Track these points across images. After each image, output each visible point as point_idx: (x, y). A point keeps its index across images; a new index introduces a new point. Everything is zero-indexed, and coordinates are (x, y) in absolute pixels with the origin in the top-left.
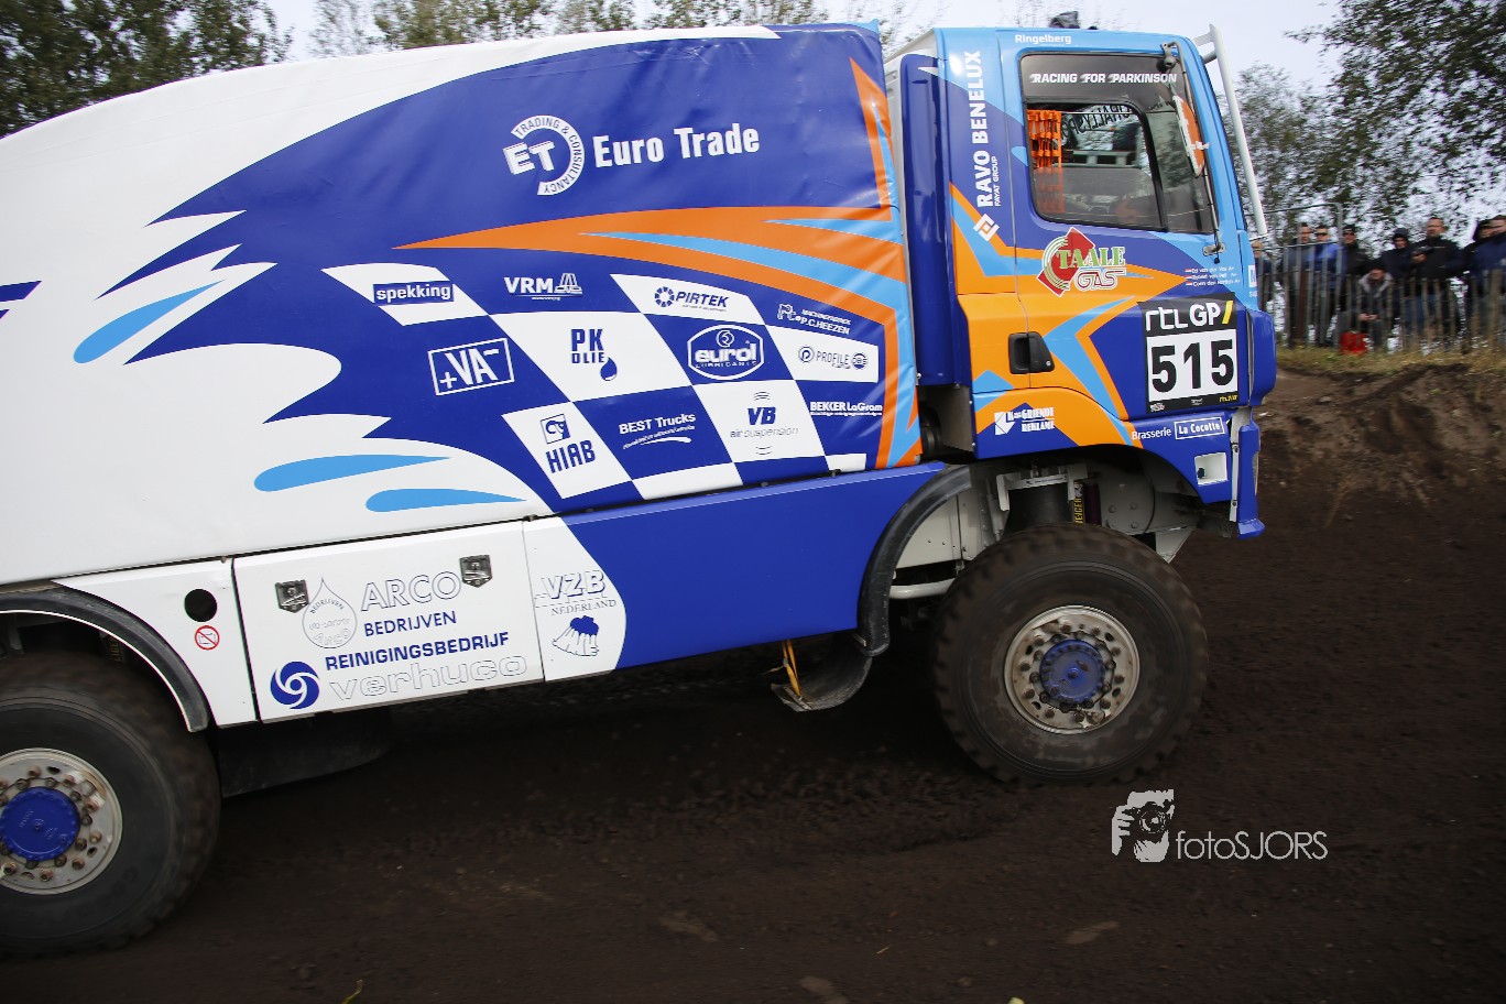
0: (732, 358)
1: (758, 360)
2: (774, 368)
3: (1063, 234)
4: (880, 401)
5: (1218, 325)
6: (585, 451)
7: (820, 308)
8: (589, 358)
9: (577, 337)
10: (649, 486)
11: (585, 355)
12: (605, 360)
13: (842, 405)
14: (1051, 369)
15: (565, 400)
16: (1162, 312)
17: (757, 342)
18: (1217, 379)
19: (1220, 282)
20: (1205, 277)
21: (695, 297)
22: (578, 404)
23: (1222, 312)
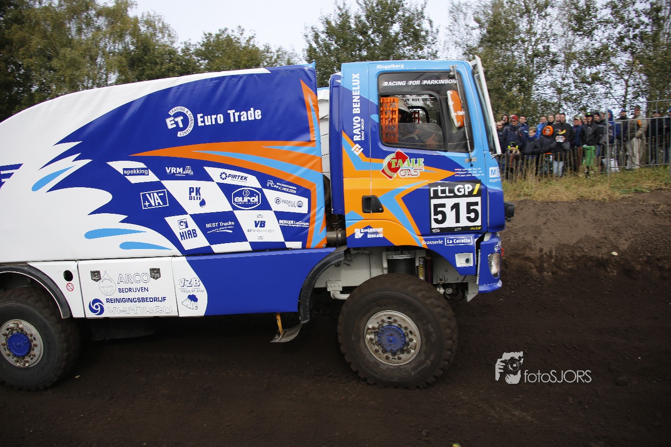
0: (249, 201)
1: (259, 202)
2: (265, 205)
3: (394, 152)
4: (308, 221)
5: (470, 194)
6: (194, 233)
7: (284, 182)
8: (196, 198)
9: (191, 190)
10: (217, 248)
11: (194, 197)
12: (201, 199)
13: (292, 222)
14: (382, 211)
15: (187, 214)
16: (440, 188)
17: (259, 195)
18: (469, 219)
19: (473, 175)
20: (463, 173)
21: (235, 176)
22: (192, 215)
23: (473, 190)
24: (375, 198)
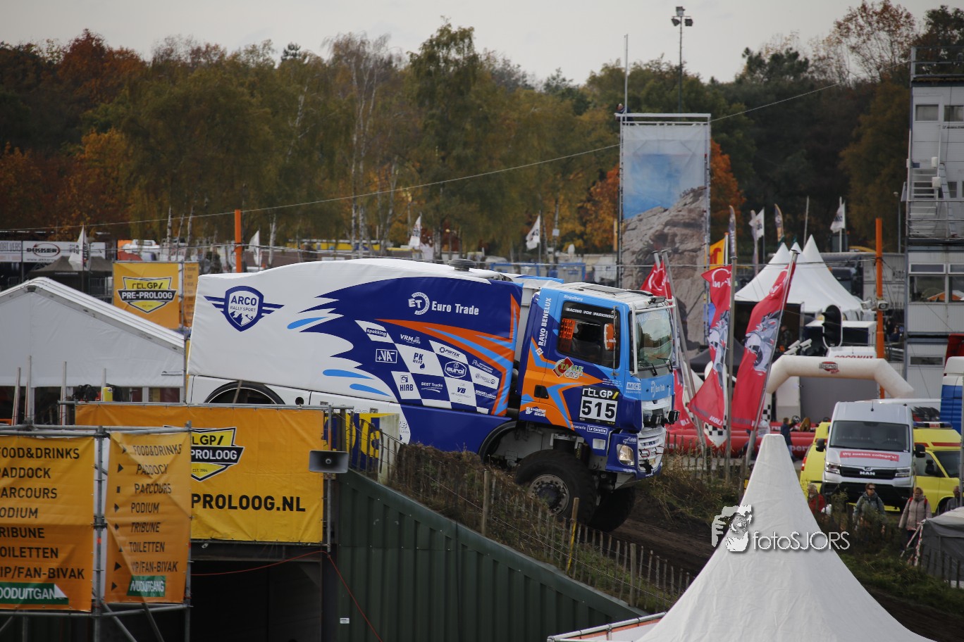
0: (457, 372)
1: (464, 374)
2: (468, 377)
4: (496, 395)
5: (611, 398)
6: (411, 387)
7: (484, 364)
11: (417, 361)
12: (422, 364)
13: (485, 393)
14: (548, 398)
15: (408, 371)
16: (590, 390)
17: (465, 369)
18: (607, 415)
19: (615, 386)
20: (608, 383)
21: (450, 352)
22: (412, 374)
23: (613, 395)
24: (544, 388)
